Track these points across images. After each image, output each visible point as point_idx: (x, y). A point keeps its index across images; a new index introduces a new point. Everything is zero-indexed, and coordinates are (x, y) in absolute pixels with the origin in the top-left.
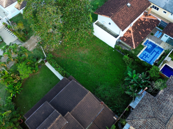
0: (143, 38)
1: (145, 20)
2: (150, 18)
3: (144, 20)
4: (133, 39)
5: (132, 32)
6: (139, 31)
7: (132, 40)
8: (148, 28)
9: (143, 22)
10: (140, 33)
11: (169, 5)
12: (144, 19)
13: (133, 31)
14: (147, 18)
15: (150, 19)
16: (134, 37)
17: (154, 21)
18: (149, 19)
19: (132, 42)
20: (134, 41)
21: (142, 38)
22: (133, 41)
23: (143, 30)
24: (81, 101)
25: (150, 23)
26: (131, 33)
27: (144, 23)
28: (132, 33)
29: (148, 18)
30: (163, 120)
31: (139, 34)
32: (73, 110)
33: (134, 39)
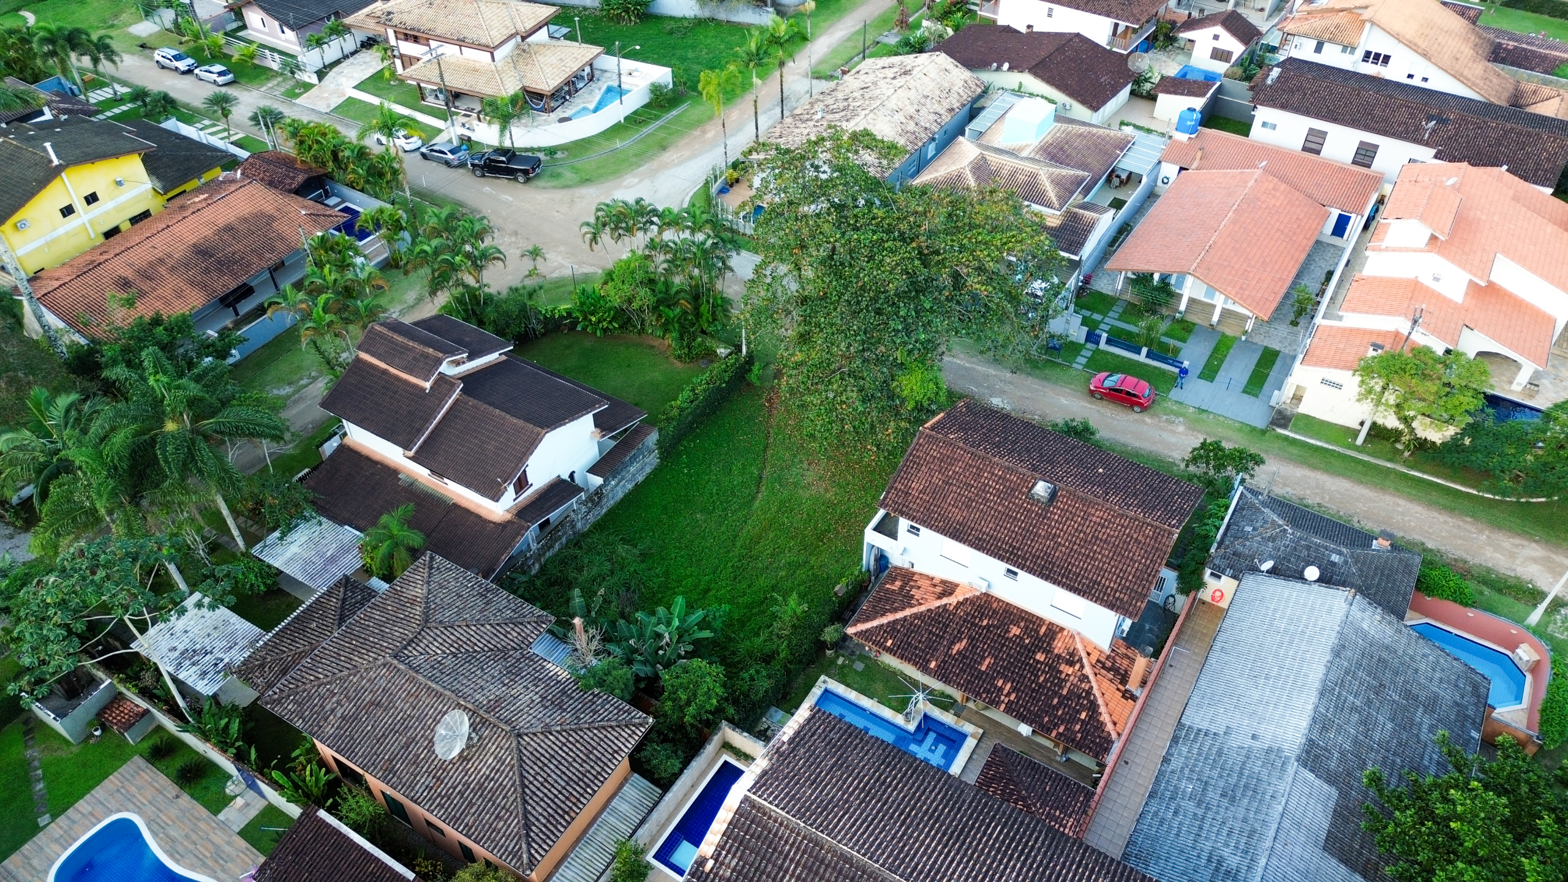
0: (933, 665)
1: (1071, 664)
2: (1096, 691)
3: (1059, 656)
4: (900, 615)
5: (945, 601)
6: (971, 639)
7: (896, 610)
8: (1014, 689)
9: (1048, 651)
10: (957, 647)
11: (1220, 753)
12: (1072, 655)
13: (957, 607)
14: (1088, 670)
15: (1089, 692)
16: (916, 616)
17: (1083, 716)
18: (1086, 687)
19: (882, 615)
20: (895, 622)
21: (929, 661)
22: (890, 618)
23: (983, 658)
24: (508, 416)
25: (1056, 693)
26: (940, 597)
27: (1038, 662)
28: (938, 603)
29: (1092, 677)
30: (415, 653)
31: (953, 643)
32: (472, 402)
33: (905, 619)
